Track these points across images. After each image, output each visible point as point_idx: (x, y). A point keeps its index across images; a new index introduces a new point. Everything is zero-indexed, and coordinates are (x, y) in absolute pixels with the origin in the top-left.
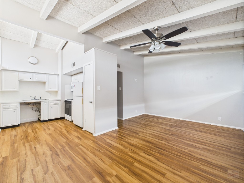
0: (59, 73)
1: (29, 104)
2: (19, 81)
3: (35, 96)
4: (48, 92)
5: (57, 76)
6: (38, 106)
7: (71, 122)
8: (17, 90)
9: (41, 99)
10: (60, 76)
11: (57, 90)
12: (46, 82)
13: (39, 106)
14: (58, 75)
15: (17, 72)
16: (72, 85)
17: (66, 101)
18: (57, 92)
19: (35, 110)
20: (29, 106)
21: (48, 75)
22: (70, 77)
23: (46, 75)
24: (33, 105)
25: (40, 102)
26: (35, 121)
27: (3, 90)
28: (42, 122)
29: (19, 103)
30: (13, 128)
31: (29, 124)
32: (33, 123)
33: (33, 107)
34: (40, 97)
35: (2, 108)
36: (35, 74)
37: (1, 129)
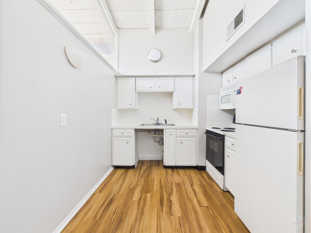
0: (196, 72)
1: (149, 131)
2: (136, 93)
3: (158, 118)
4: (176, 110)
5: (192, 78)
7: (223, 191)
8: (134, 108)
9: (166, 123)
10: (197, 77)
11: (192, 107)
12: (173, 92)
13: (162, 136)
14: (194, 76)
15: (134, 79)
16: (222, 94)
18: (191, 111)
19: (159, 142)
20: (149, 134)
21: (176, 78)
22: (218, 77)
23: (173, 78)
24: (155, 134)
25: (163, 129)
26: (158, 160)
27: (119, 108)
28: (166, 168)
29: (134, 130)
30: (126, 170)
31: (147, 167)
32: (153, 166)
33: (155, 136)
34: (165, 120)
35: (114, 136)
36: (156, 78)
37: (114, 168)
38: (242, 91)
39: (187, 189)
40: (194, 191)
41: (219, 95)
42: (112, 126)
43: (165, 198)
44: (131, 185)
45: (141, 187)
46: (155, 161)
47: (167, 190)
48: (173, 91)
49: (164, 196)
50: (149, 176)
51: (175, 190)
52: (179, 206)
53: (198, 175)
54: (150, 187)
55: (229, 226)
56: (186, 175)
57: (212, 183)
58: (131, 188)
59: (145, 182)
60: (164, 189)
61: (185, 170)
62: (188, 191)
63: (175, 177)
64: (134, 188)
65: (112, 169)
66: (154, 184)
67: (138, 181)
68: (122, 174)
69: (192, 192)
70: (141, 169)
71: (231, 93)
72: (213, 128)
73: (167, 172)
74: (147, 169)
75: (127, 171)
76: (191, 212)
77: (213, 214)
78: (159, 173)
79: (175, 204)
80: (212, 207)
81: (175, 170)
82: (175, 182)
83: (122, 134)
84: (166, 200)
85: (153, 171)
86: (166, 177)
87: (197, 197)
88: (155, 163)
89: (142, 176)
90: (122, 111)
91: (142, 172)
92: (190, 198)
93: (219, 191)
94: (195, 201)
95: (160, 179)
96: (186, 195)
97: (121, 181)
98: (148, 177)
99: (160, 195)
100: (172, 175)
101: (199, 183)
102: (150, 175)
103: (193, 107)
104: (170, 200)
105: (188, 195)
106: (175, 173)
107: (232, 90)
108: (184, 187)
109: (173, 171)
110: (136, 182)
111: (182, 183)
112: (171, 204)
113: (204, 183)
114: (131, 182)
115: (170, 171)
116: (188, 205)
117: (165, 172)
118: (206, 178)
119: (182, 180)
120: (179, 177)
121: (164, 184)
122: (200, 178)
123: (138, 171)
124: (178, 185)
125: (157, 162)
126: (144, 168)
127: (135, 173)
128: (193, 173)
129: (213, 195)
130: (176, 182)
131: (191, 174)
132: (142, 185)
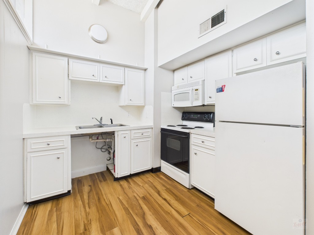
0: (149, 64)
1: (91, 135)
2: (70, 81)
3: (102, 118)
4: (124, 107)
5: (143, 72)
6: (107, 140)
7: (189, 189)
8: (66, 103)
9: (112, 123)
10: (149, 72)
11: (143, 104)
12: (123, 85)
13: (109, 140)
14: (145, 70)
15: (66, 59)
16: (174, 92)
17: (163, 130)
19: (101, 149)
20: (91, 140)
21: (126, 69)
23: (123, 68)
24: (98, 139)
26: (101, 172)
27: (35, 102)
28: (117, 180)
29: (70, 137)
30: (55, 202)
31: (90, 186)
32: (99, 182)
33: (97, 142)
34: (111, 119)
35: (29, 150)
36: (102, 65)
37: (28, 206)
38: (225, 89)
39: (157, 201)
40: (165, 199)
41: (171, 92)
42: (24, 133)
43: (141, 224)
44: (77, 226)
45: (98, 223)
46: (97, 174)
47: (137, 211)
48: (123, 83)
49: (138, 223)
50: (99, 199)
51: (145, 207)
52: (162, 228)
53: (157, 178)
54: (112, 217)
55: (218, 228)
56: (146, 183)
57: (175, 184)
58: (82, 232)
59: (98, 211)
60: (131, 212)
61: (140, 177)
62: (159, 203)
63: (135, 190)
64: (85, 230)
65: (24, 210)
66: (115, 209)
67: (87, 214)
68: (51, 211)
69: (164, 202)
70: (81, 192)
71: (190, 92)
72: (168, 126)
73: (121, 185)
74: (91, 190)
75: (57, 205)
76: (179, 230)
77: (199, 221)
78: (112, 190)
79: (157, 228)
80: (192, 213)
81: (130, 180)
82: (139, 197)
83: (48, 146)
84: (143, 227)
85: (102, 190)
86: (125, 192)
87: (173, 206)
88: (98, 177)
89: (89, 204)
90: (37, 108)
91: (86, 197)
92: (167, 212)
93: (186, 190)
94: (174, 213)
95: (119, 198)
96: (161, 209)
97: (55, 225)
98: (99, 202)
99: (132, 223)
100: (130, 188)
101: (164, 188)
102: (101, 197)
103: (145, 104)
104: (148, 224)
105: (163, 207)
106: (131, 183)
107: (191, 88)
108: (152, 200)
109: (128, 182)
110: (85, 216)
111: (147, 194)
112: (153, 231)
113: (168, 187)
114: (76, 220)
115: (124, 183)
116: (171, 223)
117: (120, 187)
118: (166, 179)
119: (145, 191)
120: (140, 187)
121: (128, 204)
122: (161, 181)
123: (78, 197)
124: (144, 198)
125: (100, 175)
126: (86, 189)
127: (75, 203)
128: (150, 178)
129: (183, 197)
130: (141, 196)
131: (149, 179)
132: (97, 218)
